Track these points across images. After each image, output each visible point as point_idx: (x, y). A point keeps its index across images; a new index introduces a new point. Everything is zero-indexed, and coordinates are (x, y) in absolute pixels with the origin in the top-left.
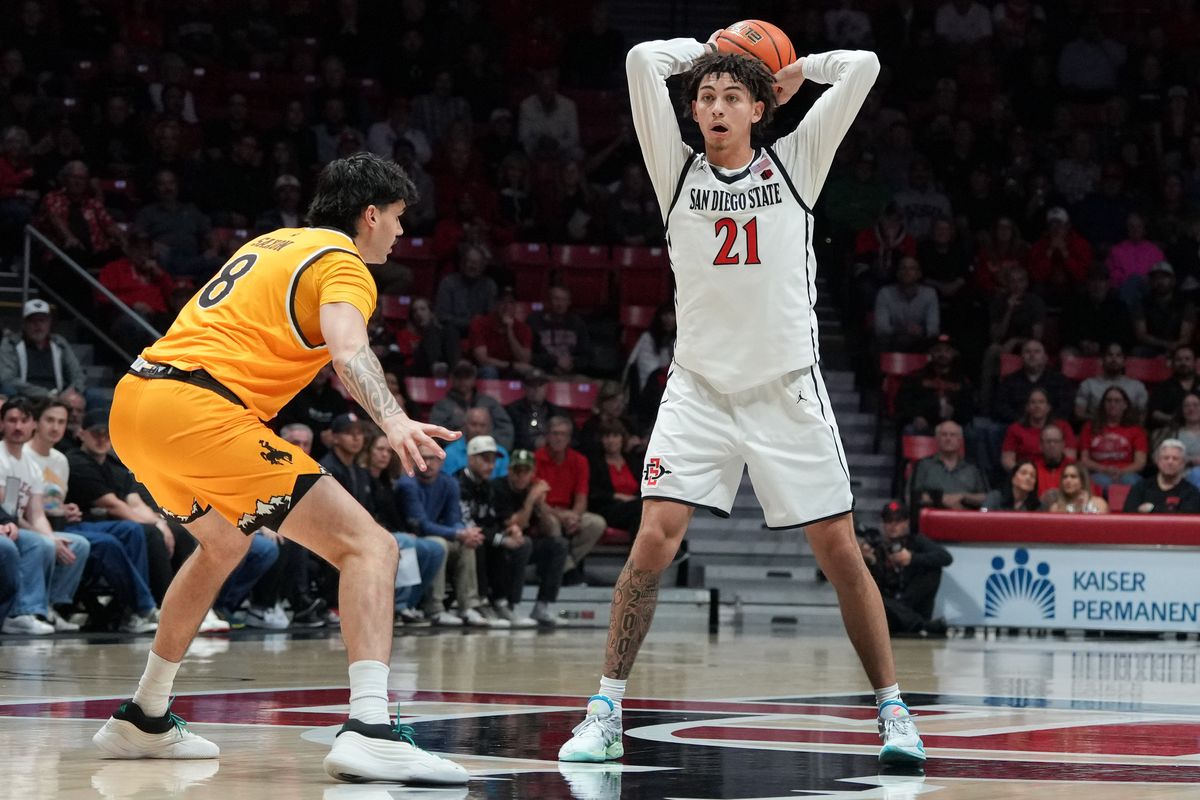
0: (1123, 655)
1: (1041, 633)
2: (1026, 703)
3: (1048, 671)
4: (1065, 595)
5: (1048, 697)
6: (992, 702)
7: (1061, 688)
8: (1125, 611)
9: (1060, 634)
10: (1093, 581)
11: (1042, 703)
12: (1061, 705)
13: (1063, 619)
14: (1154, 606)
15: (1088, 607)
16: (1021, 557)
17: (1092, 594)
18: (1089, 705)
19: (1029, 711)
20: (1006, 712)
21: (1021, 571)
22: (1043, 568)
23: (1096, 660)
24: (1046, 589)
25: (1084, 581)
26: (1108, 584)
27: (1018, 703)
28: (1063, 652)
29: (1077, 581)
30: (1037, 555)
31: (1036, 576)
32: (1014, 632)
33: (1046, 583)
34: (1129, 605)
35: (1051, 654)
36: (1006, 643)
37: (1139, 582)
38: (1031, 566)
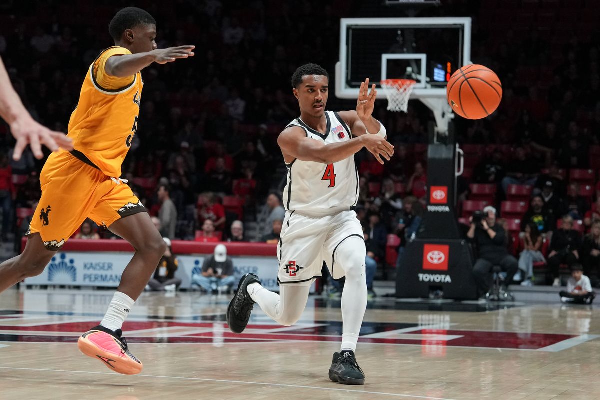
0: (103, 296)
1: (70, 287)
2: (65, 314)
3: (74, 302)
4: (81, 272)
5: (74, 312)
6: (51, 313)
7: (79, 308)
8: (104, 278)
9: (78, 288)
10: (92, 267)
11: (71, 314)
12: (79, 315)
13: (80, 282)
14: (116, 277)
15: (90, 277)
16: (63, 257)
17: (91, 272)
18: (89, 315)
19: (66, 317)
20: (56, 317)
21: (63, 263)
22: (72, 261)
23: (92, 298)
24: (73, 270)
25: (88, 266)
26: (98, 268)
27: (61, 314)
28: (79, 295)
29: (85, 266)
30: (69, 256)
31: (69, 265)
32: (63, 287)
33: (73, 267)
34: (106, 276)
35: (74, 295)
36: (58, 291)
37: (110, 267)
38: (67, 260)
